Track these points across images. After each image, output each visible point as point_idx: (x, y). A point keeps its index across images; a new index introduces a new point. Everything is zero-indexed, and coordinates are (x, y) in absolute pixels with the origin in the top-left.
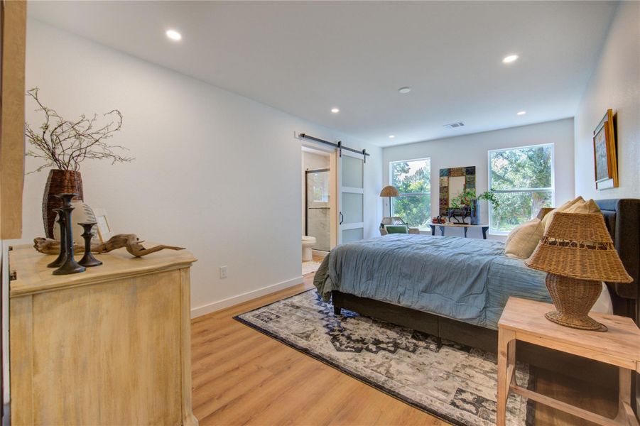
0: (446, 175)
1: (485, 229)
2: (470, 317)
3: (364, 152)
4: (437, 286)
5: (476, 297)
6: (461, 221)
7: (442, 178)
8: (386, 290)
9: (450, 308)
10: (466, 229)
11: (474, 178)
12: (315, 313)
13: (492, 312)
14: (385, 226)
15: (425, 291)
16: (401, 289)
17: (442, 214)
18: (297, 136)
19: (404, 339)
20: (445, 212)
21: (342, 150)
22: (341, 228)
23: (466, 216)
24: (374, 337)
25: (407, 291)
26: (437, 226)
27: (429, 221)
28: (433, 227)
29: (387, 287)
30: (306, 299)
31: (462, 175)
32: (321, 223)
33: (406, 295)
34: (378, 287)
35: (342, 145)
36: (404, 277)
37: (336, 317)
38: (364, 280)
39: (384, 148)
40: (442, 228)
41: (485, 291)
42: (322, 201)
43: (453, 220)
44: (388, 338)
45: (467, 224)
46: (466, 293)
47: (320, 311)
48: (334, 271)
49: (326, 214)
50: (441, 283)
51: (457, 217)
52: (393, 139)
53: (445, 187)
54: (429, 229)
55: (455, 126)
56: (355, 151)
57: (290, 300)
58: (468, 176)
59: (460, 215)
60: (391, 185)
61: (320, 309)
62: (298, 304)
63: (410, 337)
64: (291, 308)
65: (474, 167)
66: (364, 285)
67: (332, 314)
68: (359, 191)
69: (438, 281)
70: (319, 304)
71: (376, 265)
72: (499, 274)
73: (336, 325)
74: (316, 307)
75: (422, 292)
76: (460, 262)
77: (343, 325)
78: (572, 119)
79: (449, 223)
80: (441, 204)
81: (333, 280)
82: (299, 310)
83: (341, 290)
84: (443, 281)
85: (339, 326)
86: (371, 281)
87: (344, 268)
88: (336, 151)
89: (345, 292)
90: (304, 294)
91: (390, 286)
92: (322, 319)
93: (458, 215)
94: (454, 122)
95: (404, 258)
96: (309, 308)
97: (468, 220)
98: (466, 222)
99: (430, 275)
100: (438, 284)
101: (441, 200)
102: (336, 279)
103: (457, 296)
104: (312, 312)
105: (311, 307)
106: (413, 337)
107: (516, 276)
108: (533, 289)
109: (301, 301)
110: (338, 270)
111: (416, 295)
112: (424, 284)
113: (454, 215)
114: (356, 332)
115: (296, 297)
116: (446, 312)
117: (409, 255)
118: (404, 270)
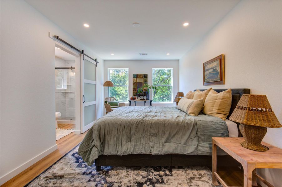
0: (136, 77)
1: (151, 101)
2: (192, 151)
3: (96, 60)
4: (172, 138)
5: (192, 140)
6: (142, 98)
7: (134, 78)
8: (141, 146)
9: (181, 149)
10: (145, 102)
11: (147, 79)
12: (80, 177)
13: (200, 146)
14: (108, 102)
15: (166, 142)
16: (151, 144)
17: (134, 95)
18: (51, 36)
19: (151, 174)
20: (135, 94)
21: (84, 56)
22: (84, 105)
23: (144, 96)
24: (135, 181)
25: (155, 145)
26: (132, 101)
27: (128, 99)
28: (130, 101)
29: (141, 144)
30: (66, 164)
31: (142, 78)
32: (62, 102)
33: (155, 147)
34: (135, 146)
35: (85, 52)
36: (152, 136)
37: (99, 174)
38: (124, 143)
39: (104, 61)
40: (135, 102)
41: (197, 136)
42: (62, 88)
43: (139, 98)
44: (143, 178)
45: (145, 99)
46: (188, 139)
47: (84, 173)
48: (99, 141)
49: (65, 96)
50: (174, 136)
51: (140, 97)
52: (113, 56)
53: (135, 83)
54: (128, 103)
55: (143, 54)
56: (91, 58)
57: (50, 171)
58: (145, 79)
59: (142, 96)
60: (108, 80)
61: (83, 172)
62: (60, 173)
63: (153, 171)
64: (55, 180)
65: (147, 75)
66: (125, 146)
67: (94, 172)
68: (94, 82)
69: (173, 135)
70: (80, 166)
71: (133, 131)
72: (202, 126)
73: (103, 182)
74: (78, 170)
75: (164, 143)
76: (182, 122)
77: (108, 179)
78: (178, 60)
79: (138, 99)
80: (133, 91)
81: (99, 148)
82: (63, 179)
83: (105, 154)
84: (175, 134)
85: (106, 182)
86: (129, 143)
87: (107, 137)
88: (80, 55)
89: (109, 154)
90: (62, 161)
91: (144, 144)
92: (90, 181)
93: (141, 96)
94: (143, 53)
95: (152, 123)
96: (73, 174)
97: (145, 98)
98: (144, 99)
99: (168, 132)
100: (173, 136)
101: (133, 89)
102: (101, 147)
103: (183, 141)
104: (77, 177)
105: (74, 172)
106: (155, 170)
107: (209, 126)
108: (217, 131)
109: (62, 169)
110: (102, 139)
111: (161, 146)
112: (165, 138)
113: (139, 96)
114: (121, 182)
115: (56, 166)
116: (179, 152)
117: (154, 121)
118: (153, 131)
